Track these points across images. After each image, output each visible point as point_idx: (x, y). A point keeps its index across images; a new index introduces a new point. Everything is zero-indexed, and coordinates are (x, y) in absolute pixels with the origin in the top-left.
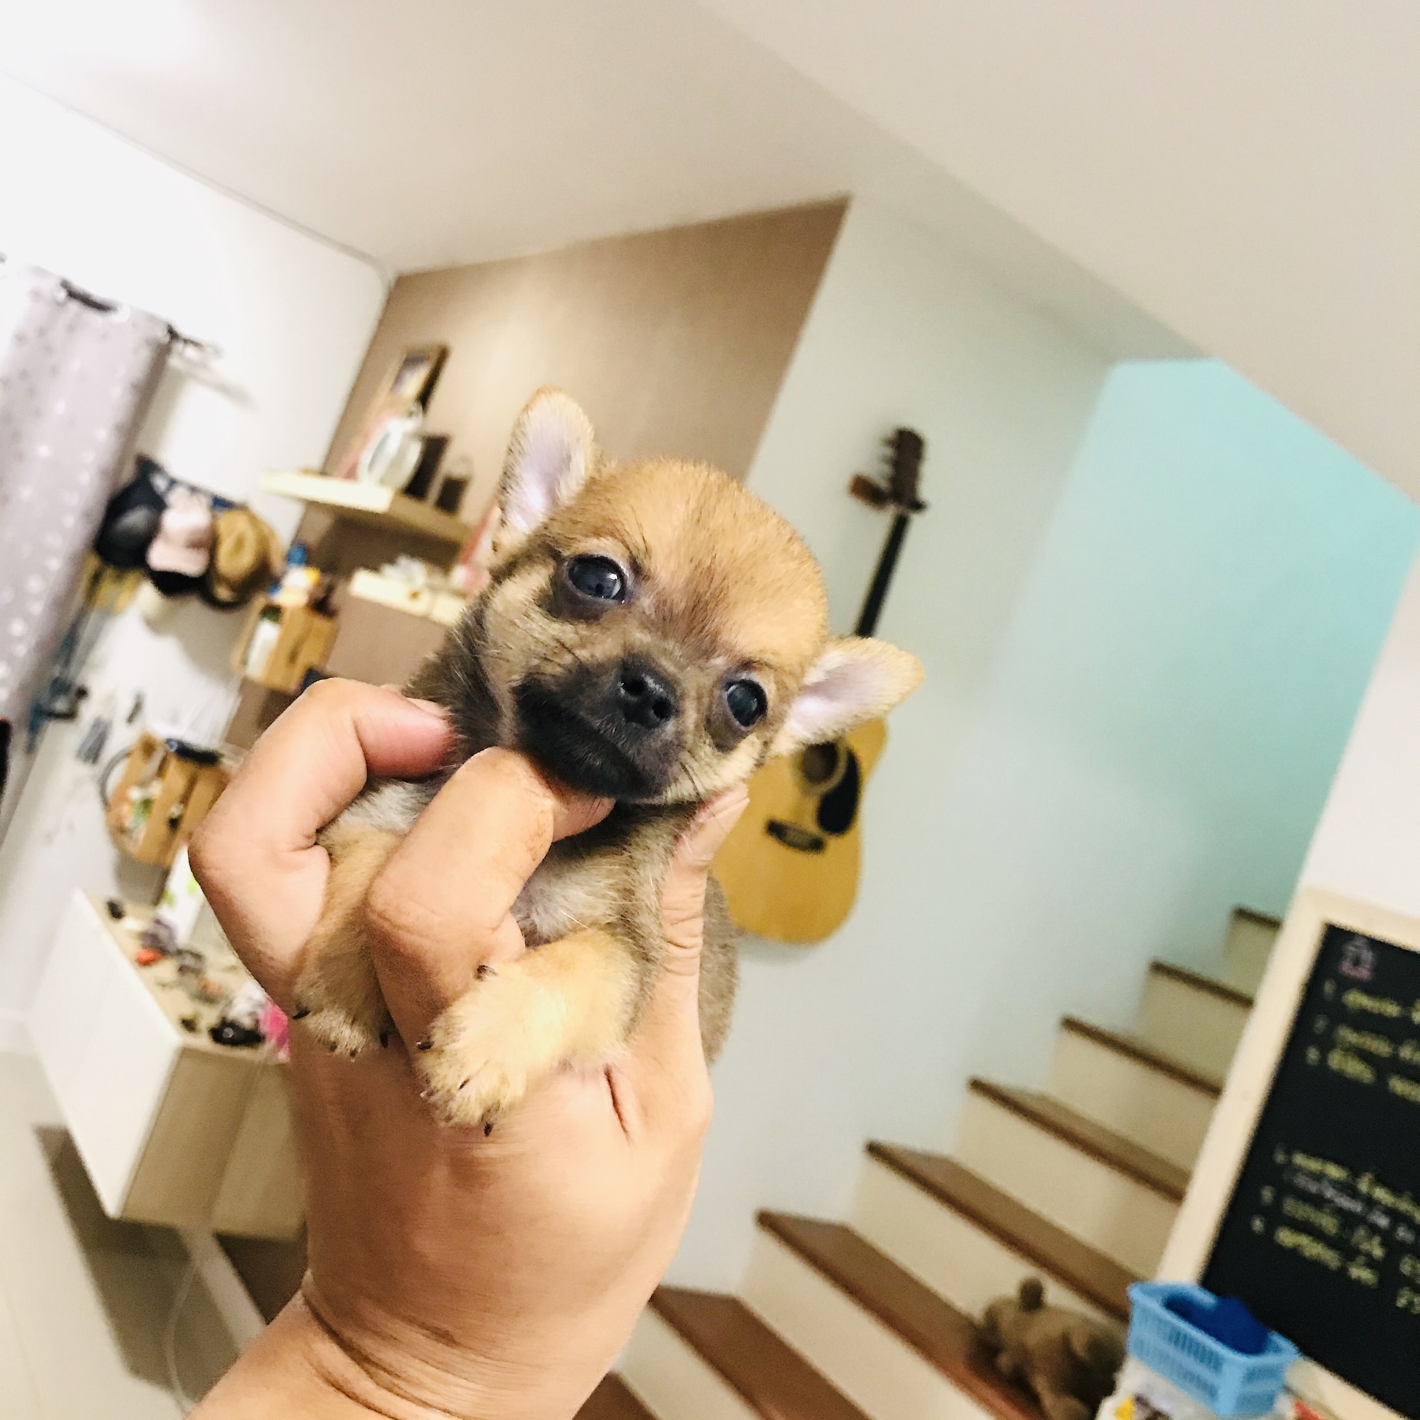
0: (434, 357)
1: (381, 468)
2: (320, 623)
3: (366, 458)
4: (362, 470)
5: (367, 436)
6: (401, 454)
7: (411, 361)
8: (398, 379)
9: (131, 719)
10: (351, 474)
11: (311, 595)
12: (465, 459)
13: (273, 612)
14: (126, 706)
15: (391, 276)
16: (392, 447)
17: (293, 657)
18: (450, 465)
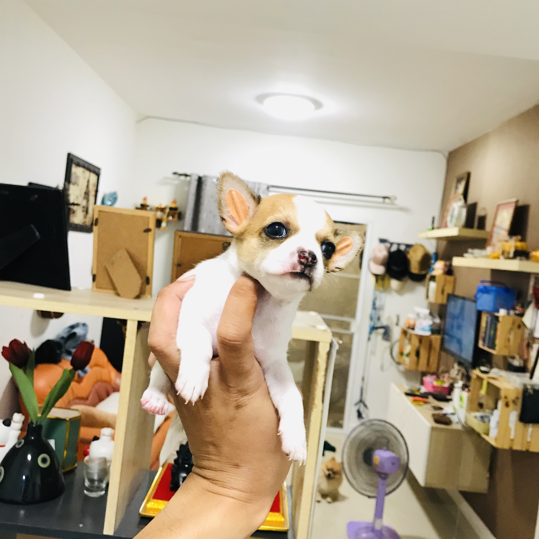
0: (466, 176)
1: (454, 221)
2: (450, 278)
3: (449, 219)
4: (449, 224)
5: (448, 211)
6: (460, 215)
7: (459, 181)
8: (457, 188)
9: (397, 324)
10: (446, 226)
11: (444, 269)
12: (484, 209)
13: (433, 278)
14: (395, 320)
15: (447, 154)
16: (456, 213)
17: (443, 292)
18: (479, 212)
